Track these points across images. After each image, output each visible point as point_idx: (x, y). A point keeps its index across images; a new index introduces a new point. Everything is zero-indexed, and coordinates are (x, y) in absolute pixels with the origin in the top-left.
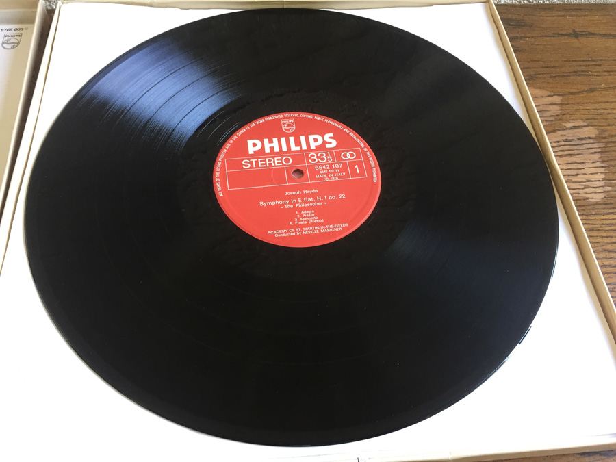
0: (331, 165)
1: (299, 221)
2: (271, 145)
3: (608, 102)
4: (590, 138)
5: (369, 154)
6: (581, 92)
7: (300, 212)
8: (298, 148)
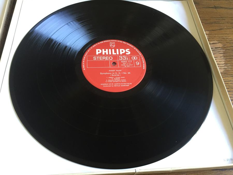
3: (227, 34)
4: (219, 48)
6: (217, 30)
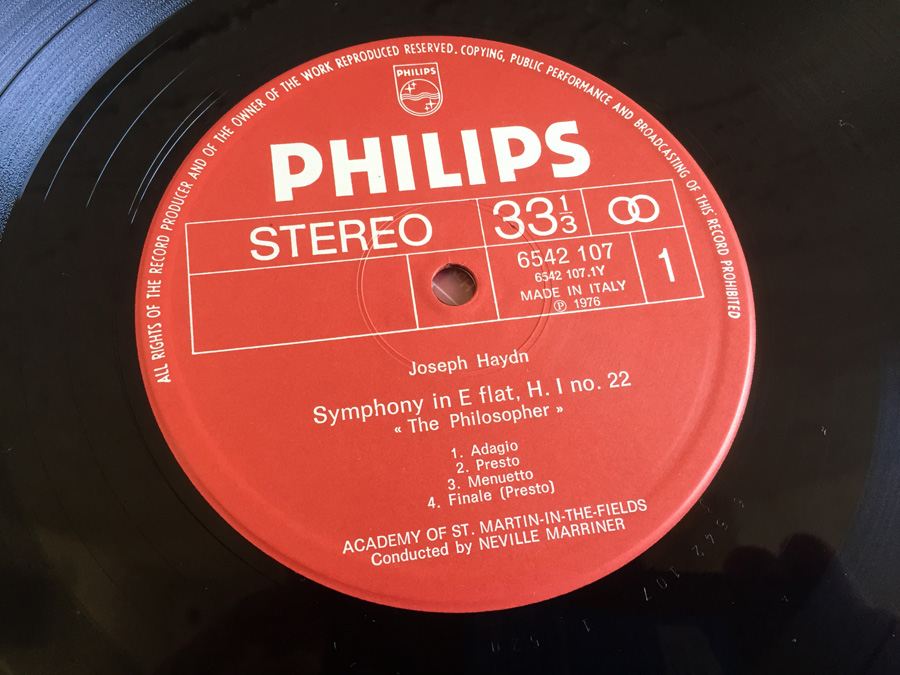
0: (572, 246)
1: (465, 489)
2: (358, 166)
5: (705, 206)
7: (465, 451)
8: (455, 180)
